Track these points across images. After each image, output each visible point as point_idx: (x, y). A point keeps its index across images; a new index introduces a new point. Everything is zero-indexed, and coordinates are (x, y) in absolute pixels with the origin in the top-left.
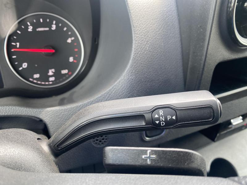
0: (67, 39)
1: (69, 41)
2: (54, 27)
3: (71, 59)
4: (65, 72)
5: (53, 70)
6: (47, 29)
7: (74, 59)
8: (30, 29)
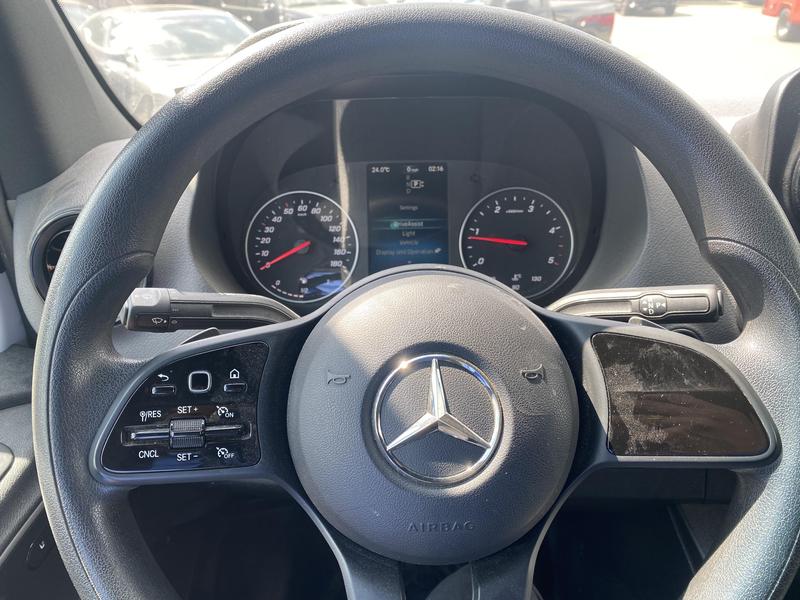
0: (550, 228)
1: (552, 231)
2: (532, 209)
3: (551, 260)
4: (537, 279)
5: (520, 276)
6: (521, 211)
7: (555, 260)
8: (497, 210)
